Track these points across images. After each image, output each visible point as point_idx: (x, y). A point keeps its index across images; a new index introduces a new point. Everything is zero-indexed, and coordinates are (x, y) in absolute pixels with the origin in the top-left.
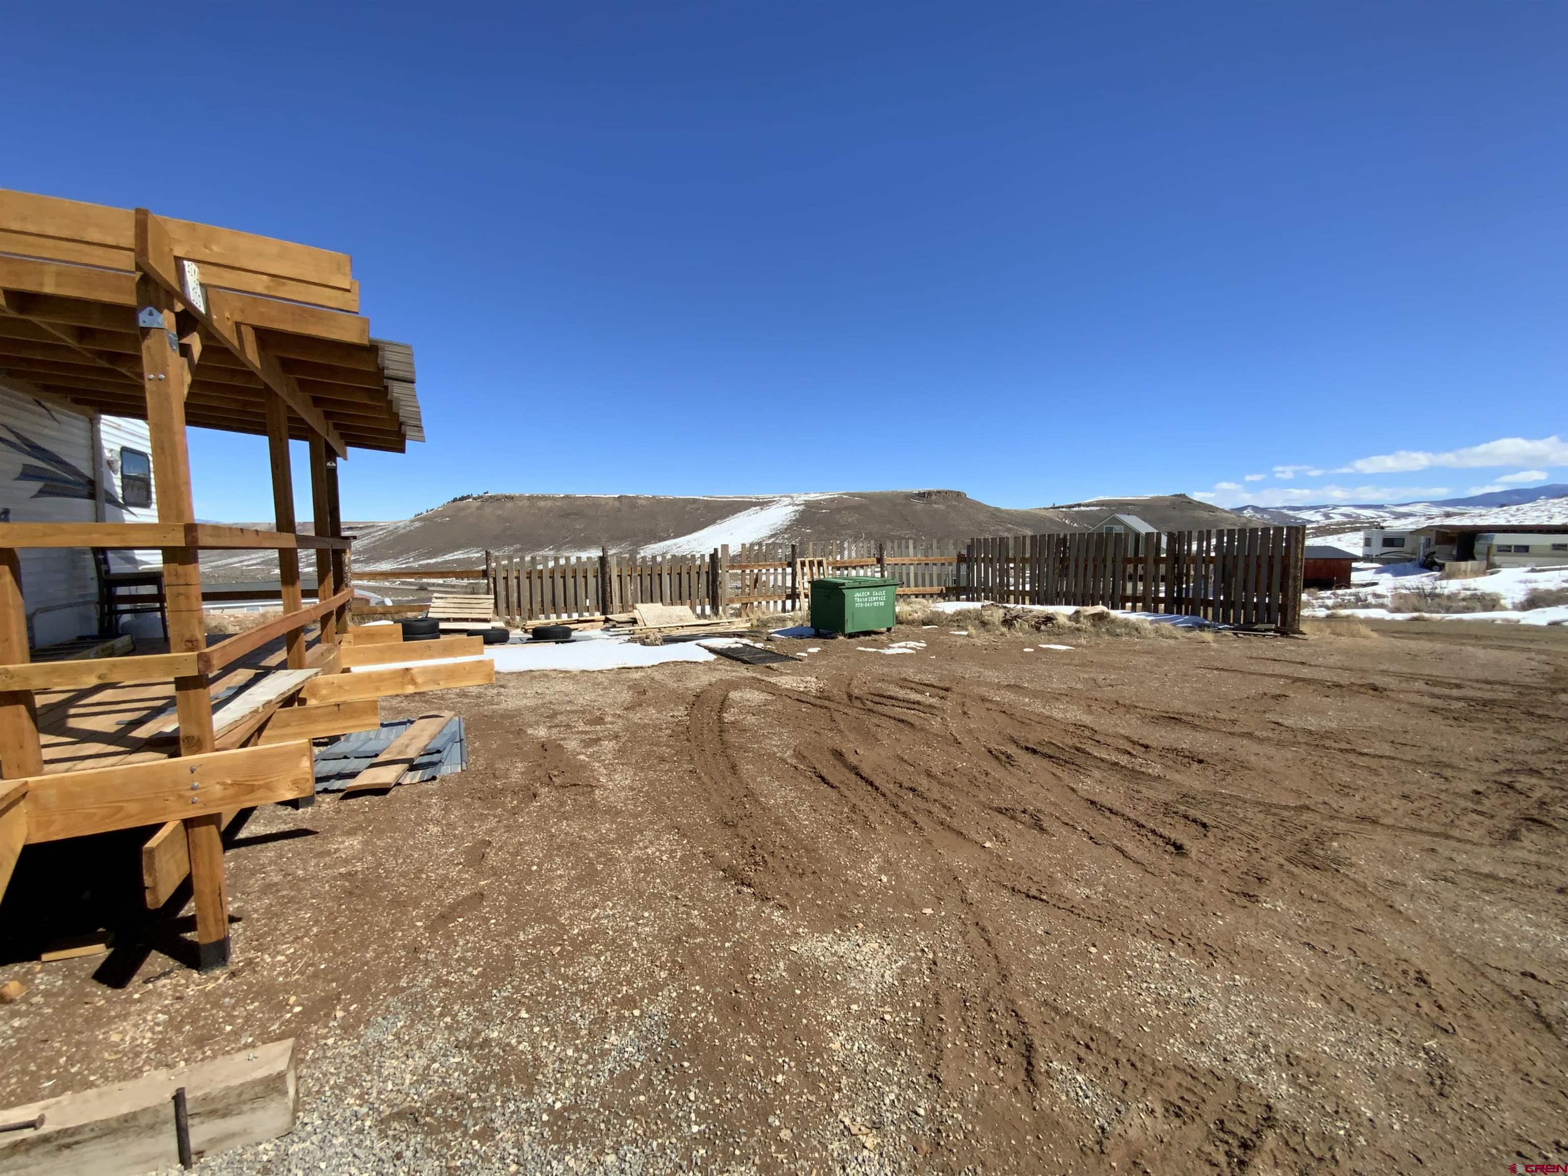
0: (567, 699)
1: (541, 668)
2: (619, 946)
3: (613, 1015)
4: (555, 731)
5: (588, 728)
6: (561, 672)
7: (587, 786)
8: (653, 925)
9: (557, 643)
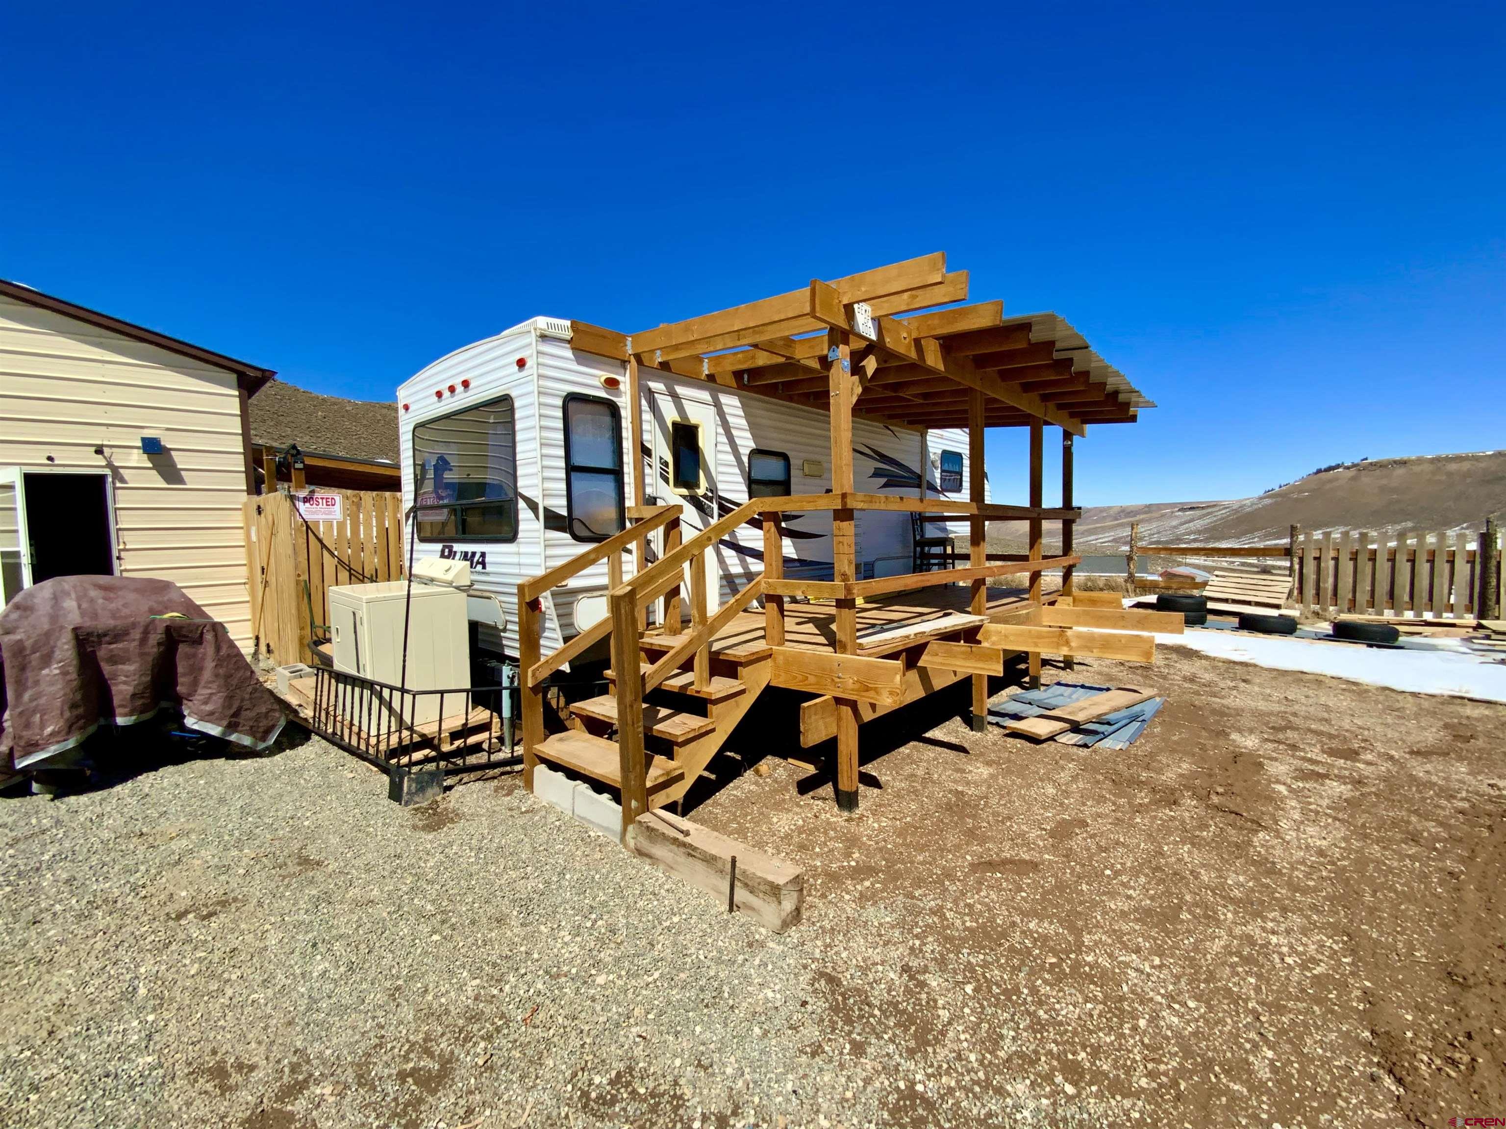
0: (1326, 715)
1: (1318, 670)
2: (1121, 1011)
3: (1043, 1066)
4: (1270, 746)
5: (1323, 758)
6: (1348, 682)
7: (1253, 821)
8: (1188, 1023)
9: (1370, 646)
